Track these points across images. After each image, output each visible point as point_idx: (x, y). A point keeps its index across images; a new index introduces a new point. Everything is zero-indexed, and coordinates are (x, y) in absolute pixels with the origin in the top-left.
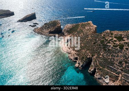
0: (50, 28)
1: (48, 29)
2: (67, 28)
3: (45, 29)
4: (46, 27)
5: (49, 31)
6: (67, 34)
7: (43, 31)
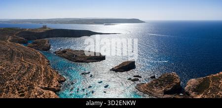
0: (165, 86)
1: (162, 88)
2: (191, 84)
3: (156, 86)
4: (157, 83)
5: (163, 90)
6: (195, 95)
7: (153, 90)
